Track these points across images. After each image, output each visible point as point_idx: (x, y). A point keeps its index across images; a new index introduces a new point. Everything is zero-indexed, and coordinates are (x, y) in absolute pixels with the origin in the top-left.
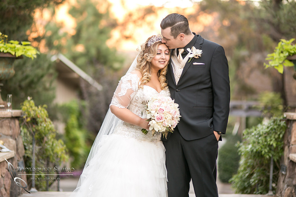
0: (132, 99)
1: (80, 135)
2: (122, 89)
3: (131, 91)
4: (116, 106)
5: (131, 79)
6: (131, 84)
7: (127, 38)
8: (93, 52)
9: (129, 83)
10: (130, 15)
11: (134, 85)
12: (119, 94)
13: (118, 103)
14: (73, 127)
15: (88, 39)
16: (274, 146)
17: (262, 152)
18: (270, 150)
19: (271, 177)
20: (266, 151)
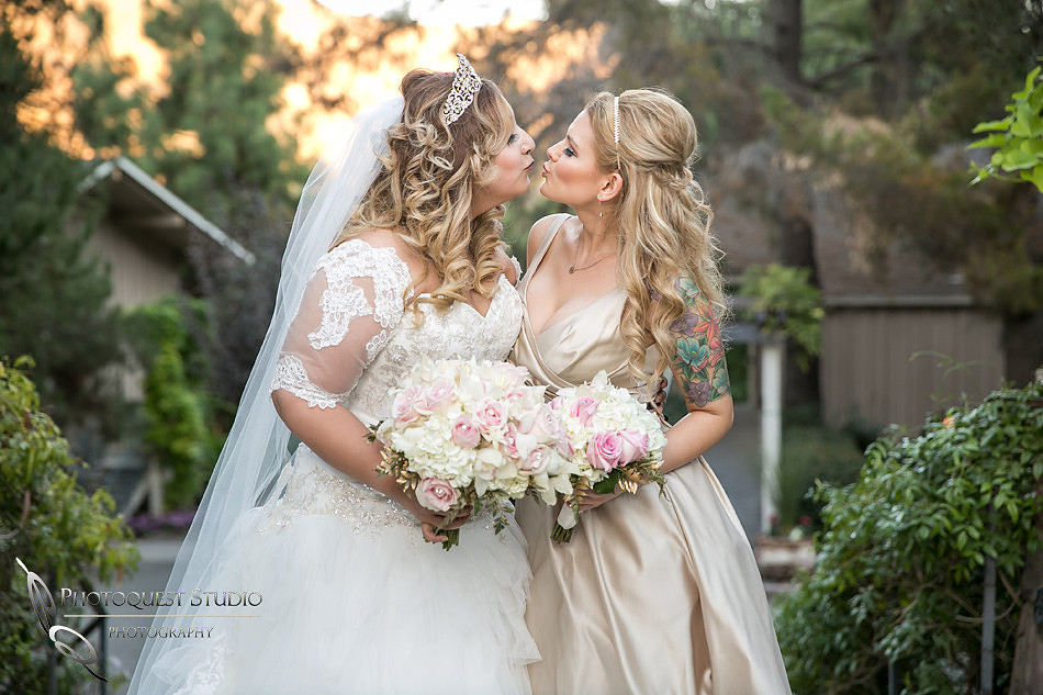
0: (371, 357)
1: (191, 400)
2: (326, 317)
3: (369, 327)
4: (298, 393)
5: (368, 272)
6: (371, 296)
7: (331, 104)
8: (227, 149)
9: (361, 290)
10: (339, 33)
11: (384, 299)
12: (311, 336)
13: (306, 379)
14: (171, 379)
15: (210, 113)
16: (1013, 510)
17: (955, 537)
18: (987, 525)
19: (988, 639)
20: (976, 535)
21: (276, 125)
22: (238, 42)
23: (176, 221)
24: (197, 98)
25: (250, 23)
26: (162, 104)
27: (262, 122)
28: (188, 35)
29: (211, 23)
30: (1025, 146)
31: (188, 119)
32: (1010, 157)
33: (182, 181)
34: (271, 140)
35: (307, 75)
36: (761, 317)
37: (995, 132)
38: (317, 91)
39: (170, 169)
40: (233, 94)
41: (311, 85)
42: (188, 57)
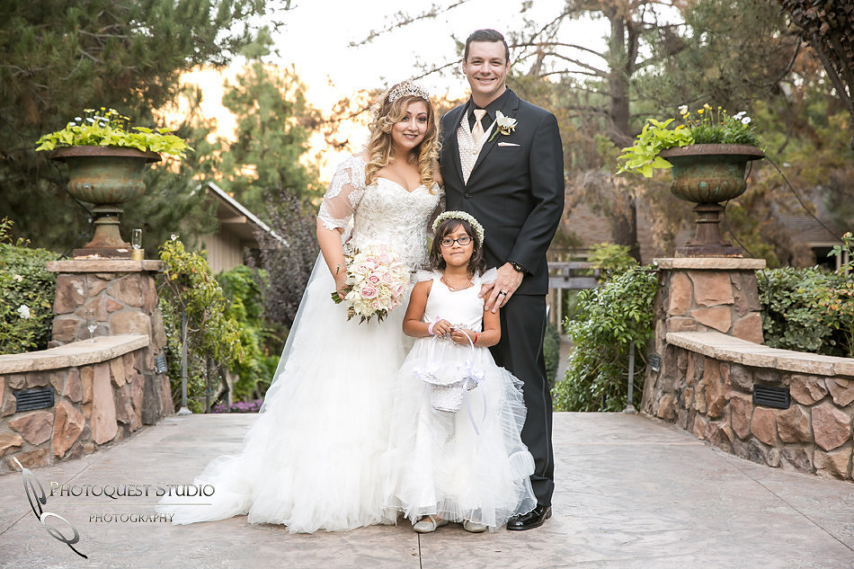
0: (352, 202)
2: (334, 186)
3: (349, 188)
5: (350, 166)
6: (350, 175)
9: (347, 173)
11: (355, 177)
16: (637, 318)
17: (613, 331)
18: (629, 327)
19: (631, 379)
20: (623, 330)
21: (304, 160)
22: (282, 108)
23: (244, 220)
24: (256, 143)
25: (290, 97)
26: (233, 147)
27: (297, 159)
28: (251, 104)
29: (265, 97)
30: (640, 158)
31: (250, 157)
32: (633, 162)
33: (245, 195)
34: (302, 169)
35: (325, 128)
36: (597, 273)
37: (629, 152)
38: (330, 139)
39: (238, 189)
40: (279, 141)
41: (327, 134)
42: (250, 117)
